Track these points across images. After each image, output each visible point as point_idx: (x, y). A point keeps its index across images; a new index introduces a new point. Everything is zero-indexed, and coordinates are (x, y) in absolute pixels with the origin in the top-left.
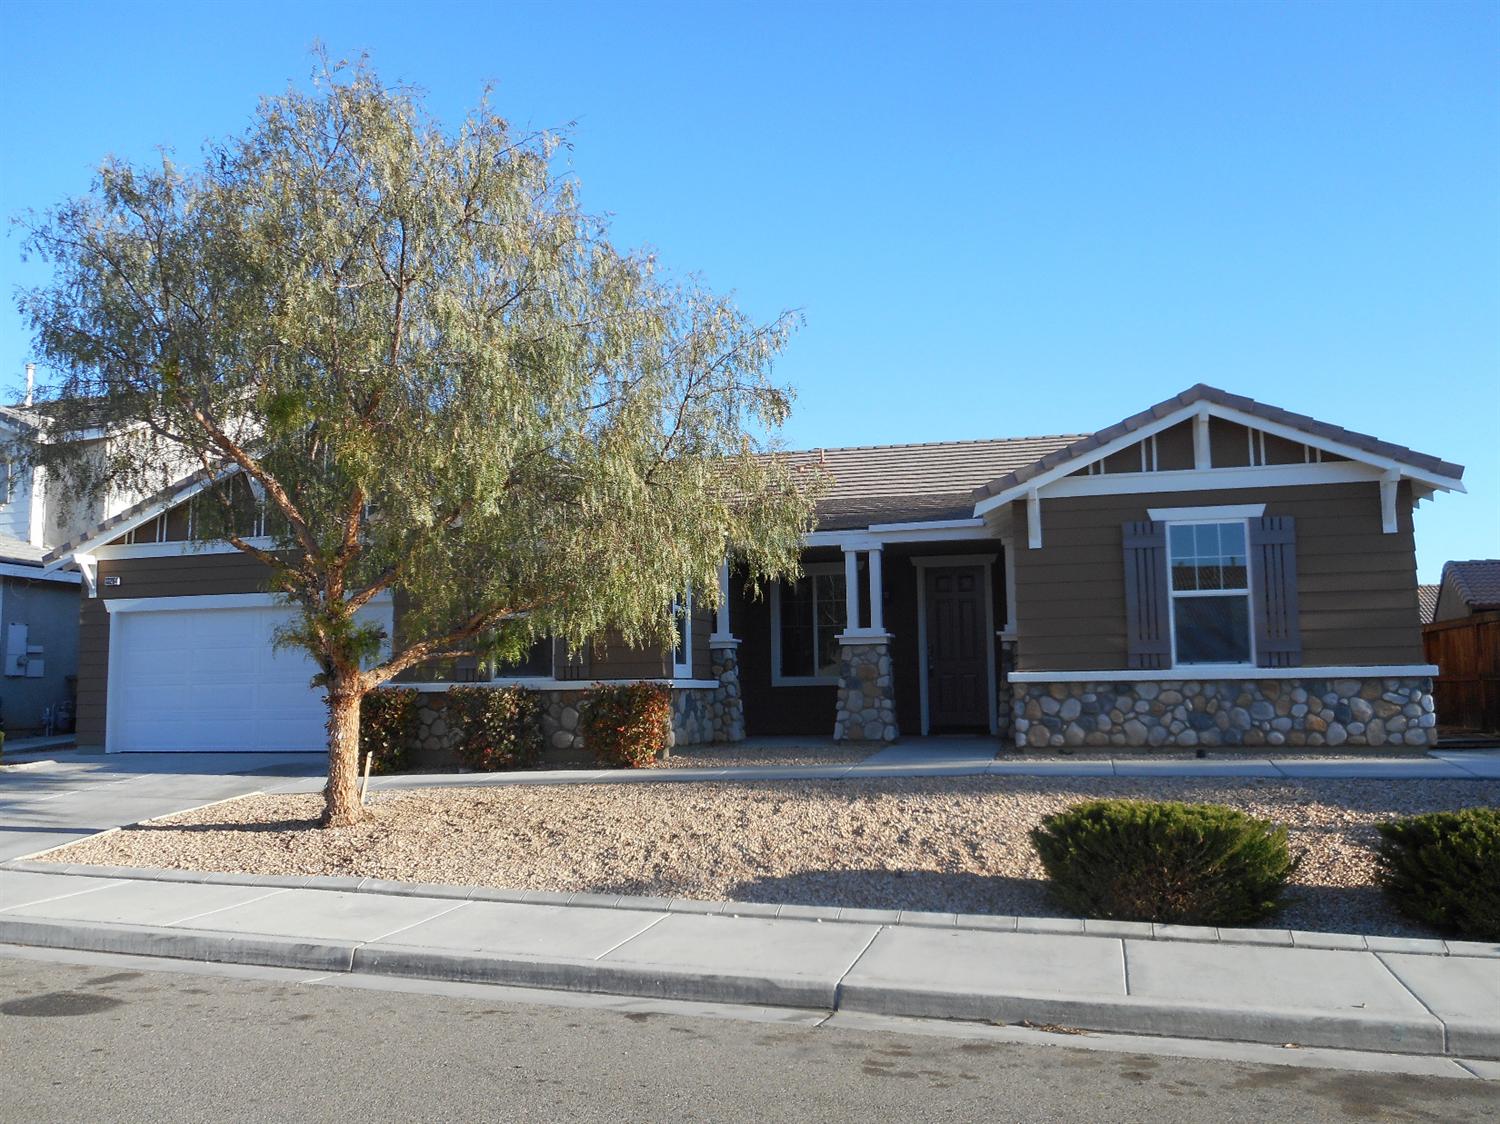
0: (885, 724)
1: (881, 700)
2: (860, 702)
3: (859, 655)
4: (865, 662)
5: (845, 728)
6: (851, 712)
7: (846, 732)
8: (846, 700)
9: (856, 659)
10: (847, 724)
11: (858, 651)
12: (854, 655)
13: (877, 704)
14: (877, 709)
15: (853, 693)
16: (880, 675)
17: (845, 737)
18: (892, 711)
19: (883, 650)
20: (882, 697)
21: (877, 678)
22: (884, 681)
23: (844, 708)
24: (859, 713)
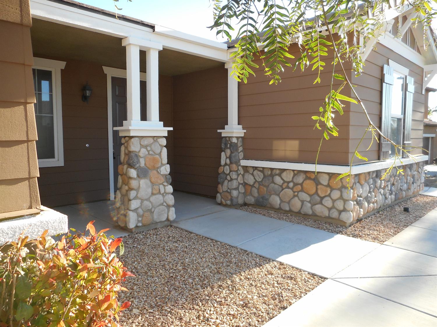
0: (168, 206)
1: (164, 186)
2: (150, 190)
3: (146, 147)
4: (151, 152)
5: (139, 216)
6: (142, 201)
7: (140, 219)
8: (138, 190)
9: (143, 150)
10: (140, 211)
11: (145, 142)
12: (142, 146)
13: (162, 191)
14: (163, 194)
15: (144, 183)
16: (162, 165)
17: (140, 224)
18: (172, 194)
19: (164, 142)
20: (165, 184)
21: (161, 167)
22: (166, 169)
23: (136, 198)
24: (148, 199)
